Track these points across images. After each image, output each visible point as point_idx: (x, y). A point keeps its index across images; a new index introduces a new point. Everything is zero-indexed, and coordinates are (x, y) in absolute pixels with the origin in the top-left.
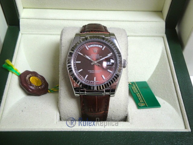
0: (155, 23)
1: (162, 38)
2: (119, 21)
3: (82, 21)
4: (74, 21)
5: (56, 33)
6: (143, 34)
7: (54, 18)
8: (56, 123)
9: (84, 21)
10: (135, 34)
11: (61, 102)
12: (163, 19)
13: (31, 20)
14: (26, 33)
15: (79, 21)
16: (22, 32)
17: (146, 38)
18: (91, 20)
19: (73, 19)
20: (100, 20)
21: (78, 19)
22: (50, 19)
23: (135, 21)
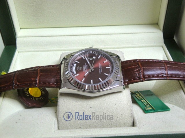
0: (152, 33)
1: (162, 48)
2: (116, 34)
3: (79, 36)
4: (71, 36)
5: (53, 49)
6: (141, 45)
7: (50, 35)
8: (54, 132)
9: (81, 36)
10: (133, 45)
11: (59, 110)
12: (160, 30)
13: (28, 38)
14: (22, 50)
15: (76, 36)
16: (18, 50)
17: (145, 48)
18: (87, 34)
19: (70, 35)
20: (97, 34)
21: (75, 34)
22: (47, 36)
23: (133, 33)
